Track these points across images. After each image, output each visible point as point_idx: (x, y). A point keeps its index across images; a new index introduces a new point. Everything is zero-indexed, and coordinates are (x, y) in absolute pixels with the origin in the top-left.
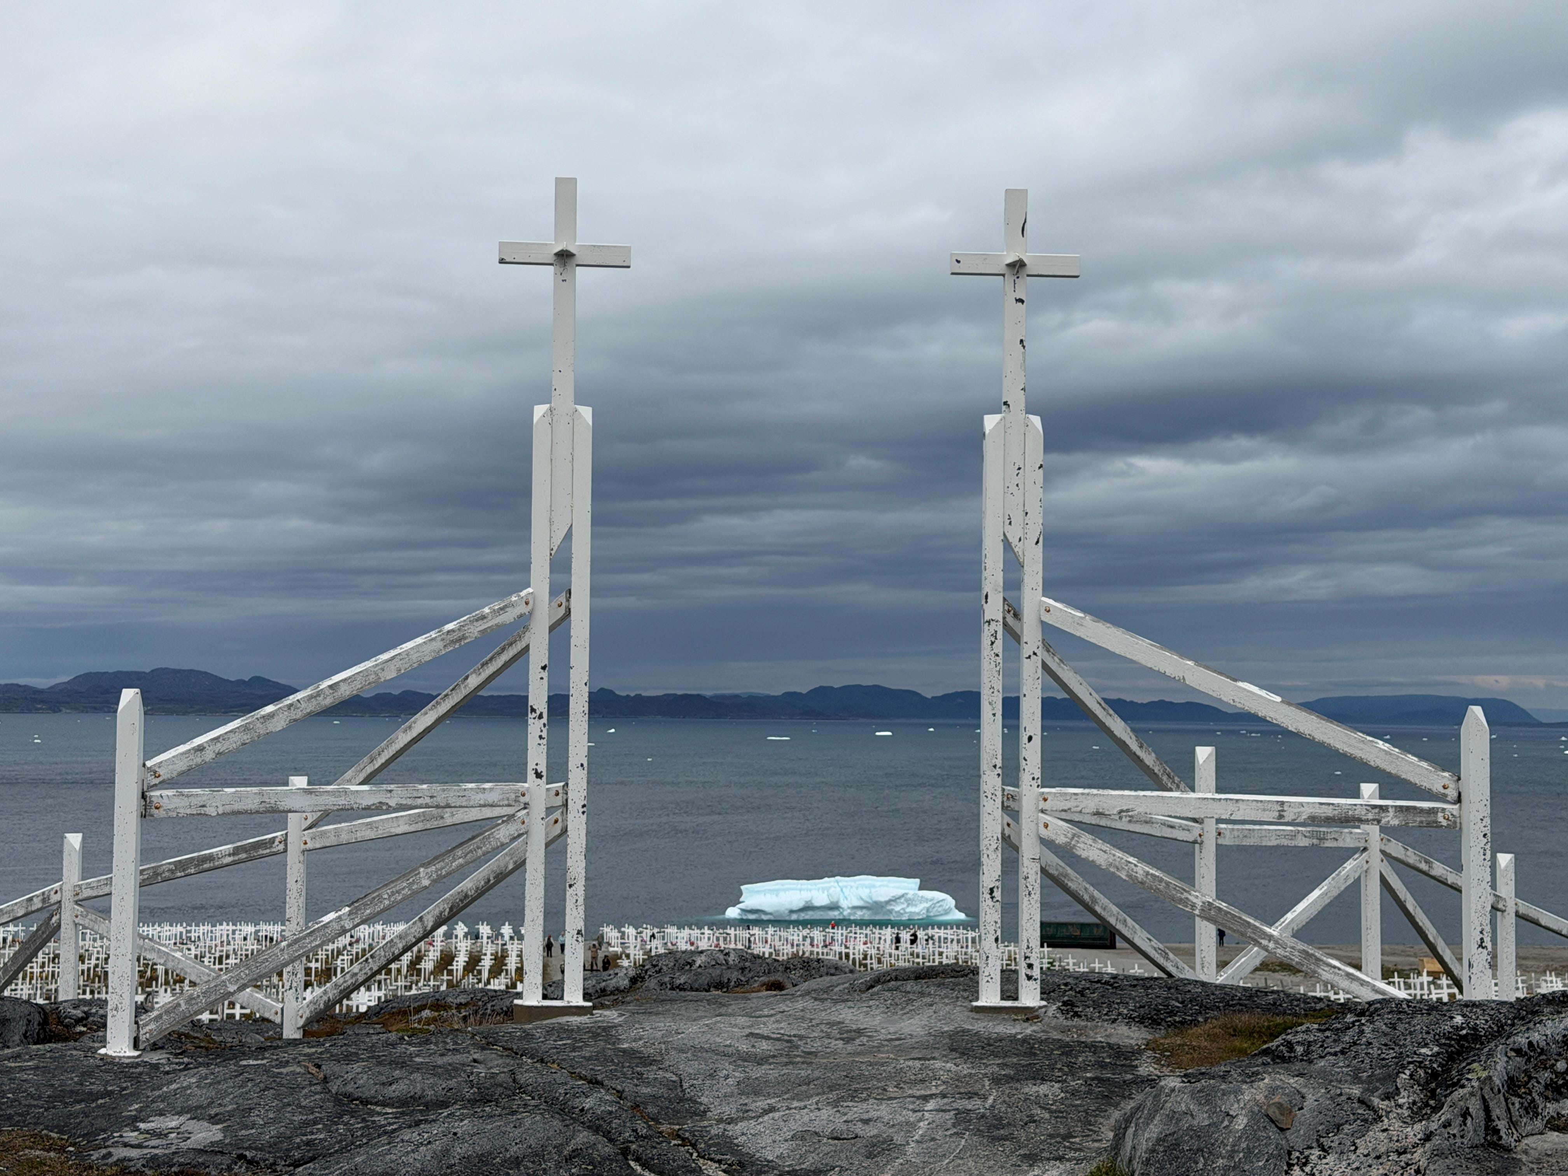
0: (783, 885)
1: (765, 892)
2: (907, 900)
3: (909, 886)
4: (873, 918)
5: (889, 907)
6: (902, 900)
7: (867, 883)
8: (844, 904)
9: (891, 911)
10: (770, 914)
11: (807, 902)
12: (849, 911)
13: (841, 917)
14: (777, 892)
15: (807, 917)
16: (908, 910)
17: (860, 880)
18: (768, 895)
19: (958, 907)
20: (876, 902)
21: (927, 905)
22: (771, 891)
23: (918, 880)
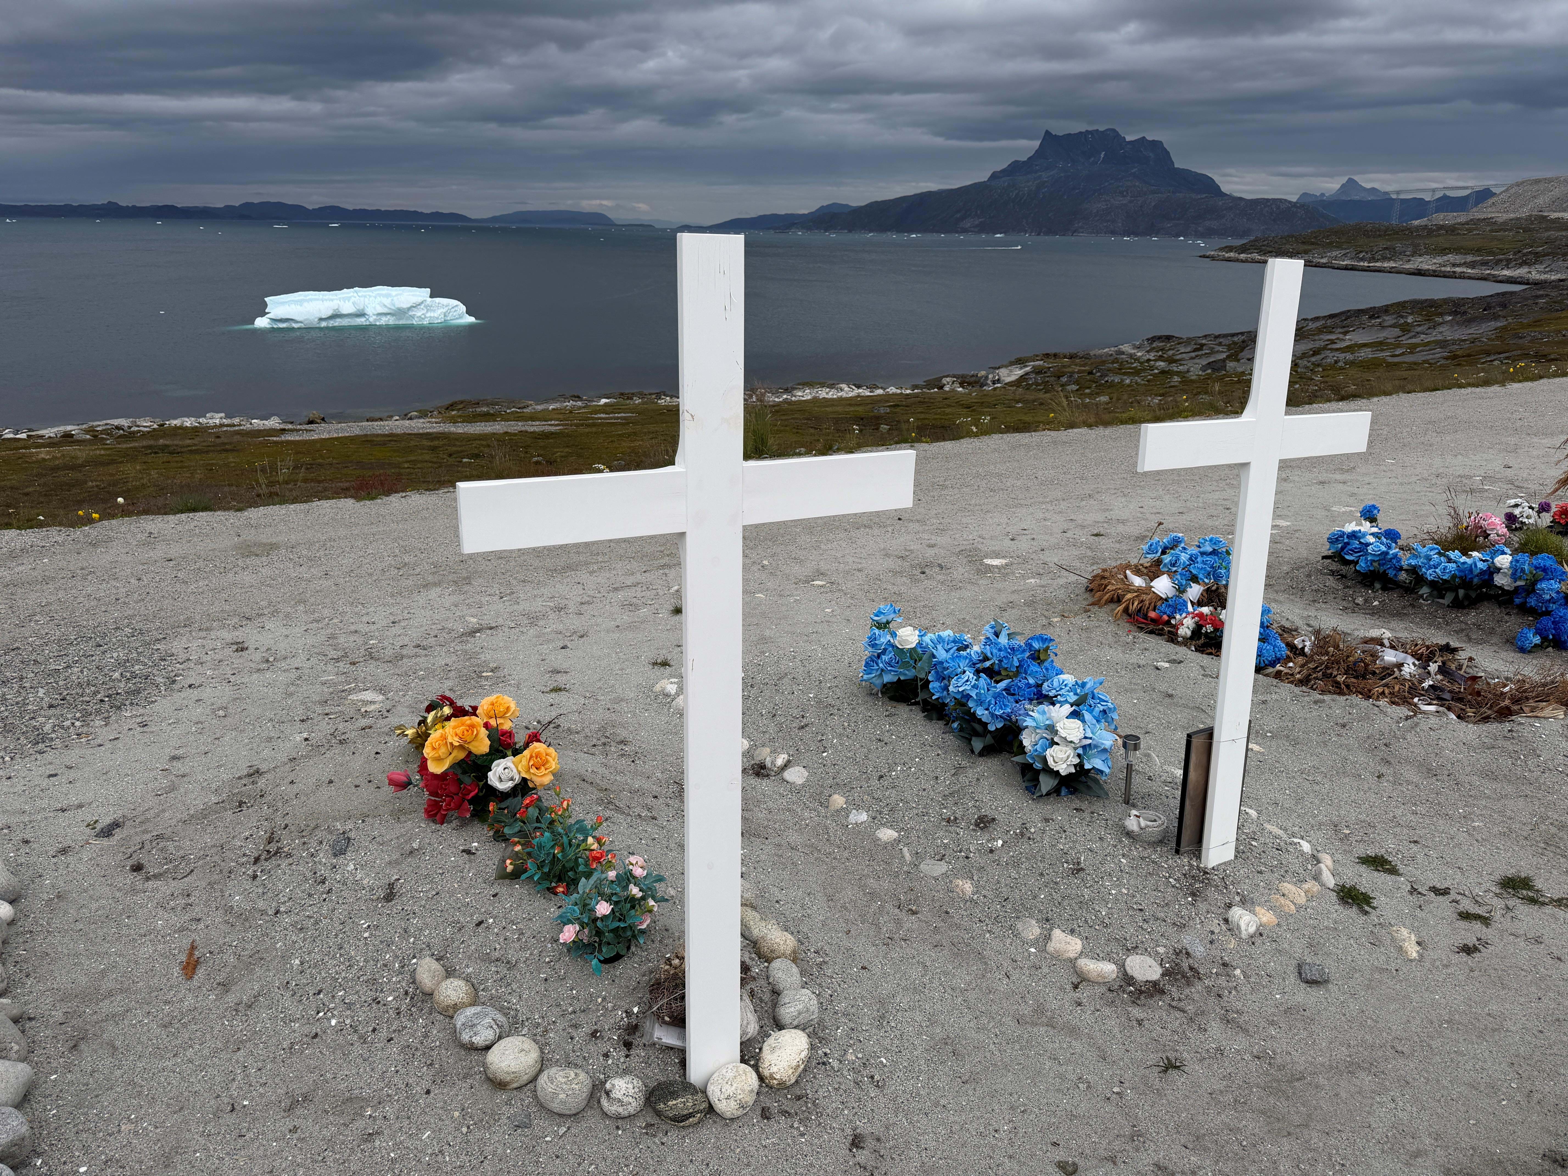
0: (306, 296)
1: (288, 303)
2: (426, 307)
3: (421, 294)
4: (397, 323)
5: (411, 313)
6: (422, 307)
7: (384, 292)
8: (369, 311)
9: (413, 317)
10: (301, 322)
11: (335, 310)
12: (375, 317)
13: (368, 323)
14: (301, 302)
15: (336, 324)
16: (428, 315)
17: (375, 290)
18: (293, 306)
19: (469, 313)
20: (399, 309)
21: (444, 310)
22: (296, 302)
23: (428, 290)
